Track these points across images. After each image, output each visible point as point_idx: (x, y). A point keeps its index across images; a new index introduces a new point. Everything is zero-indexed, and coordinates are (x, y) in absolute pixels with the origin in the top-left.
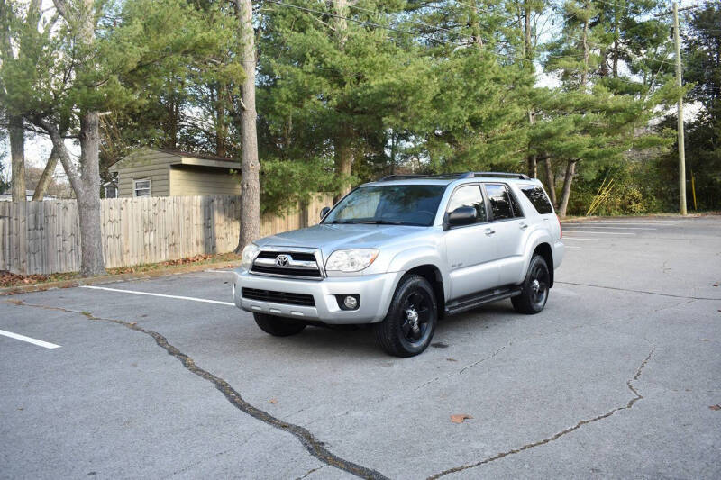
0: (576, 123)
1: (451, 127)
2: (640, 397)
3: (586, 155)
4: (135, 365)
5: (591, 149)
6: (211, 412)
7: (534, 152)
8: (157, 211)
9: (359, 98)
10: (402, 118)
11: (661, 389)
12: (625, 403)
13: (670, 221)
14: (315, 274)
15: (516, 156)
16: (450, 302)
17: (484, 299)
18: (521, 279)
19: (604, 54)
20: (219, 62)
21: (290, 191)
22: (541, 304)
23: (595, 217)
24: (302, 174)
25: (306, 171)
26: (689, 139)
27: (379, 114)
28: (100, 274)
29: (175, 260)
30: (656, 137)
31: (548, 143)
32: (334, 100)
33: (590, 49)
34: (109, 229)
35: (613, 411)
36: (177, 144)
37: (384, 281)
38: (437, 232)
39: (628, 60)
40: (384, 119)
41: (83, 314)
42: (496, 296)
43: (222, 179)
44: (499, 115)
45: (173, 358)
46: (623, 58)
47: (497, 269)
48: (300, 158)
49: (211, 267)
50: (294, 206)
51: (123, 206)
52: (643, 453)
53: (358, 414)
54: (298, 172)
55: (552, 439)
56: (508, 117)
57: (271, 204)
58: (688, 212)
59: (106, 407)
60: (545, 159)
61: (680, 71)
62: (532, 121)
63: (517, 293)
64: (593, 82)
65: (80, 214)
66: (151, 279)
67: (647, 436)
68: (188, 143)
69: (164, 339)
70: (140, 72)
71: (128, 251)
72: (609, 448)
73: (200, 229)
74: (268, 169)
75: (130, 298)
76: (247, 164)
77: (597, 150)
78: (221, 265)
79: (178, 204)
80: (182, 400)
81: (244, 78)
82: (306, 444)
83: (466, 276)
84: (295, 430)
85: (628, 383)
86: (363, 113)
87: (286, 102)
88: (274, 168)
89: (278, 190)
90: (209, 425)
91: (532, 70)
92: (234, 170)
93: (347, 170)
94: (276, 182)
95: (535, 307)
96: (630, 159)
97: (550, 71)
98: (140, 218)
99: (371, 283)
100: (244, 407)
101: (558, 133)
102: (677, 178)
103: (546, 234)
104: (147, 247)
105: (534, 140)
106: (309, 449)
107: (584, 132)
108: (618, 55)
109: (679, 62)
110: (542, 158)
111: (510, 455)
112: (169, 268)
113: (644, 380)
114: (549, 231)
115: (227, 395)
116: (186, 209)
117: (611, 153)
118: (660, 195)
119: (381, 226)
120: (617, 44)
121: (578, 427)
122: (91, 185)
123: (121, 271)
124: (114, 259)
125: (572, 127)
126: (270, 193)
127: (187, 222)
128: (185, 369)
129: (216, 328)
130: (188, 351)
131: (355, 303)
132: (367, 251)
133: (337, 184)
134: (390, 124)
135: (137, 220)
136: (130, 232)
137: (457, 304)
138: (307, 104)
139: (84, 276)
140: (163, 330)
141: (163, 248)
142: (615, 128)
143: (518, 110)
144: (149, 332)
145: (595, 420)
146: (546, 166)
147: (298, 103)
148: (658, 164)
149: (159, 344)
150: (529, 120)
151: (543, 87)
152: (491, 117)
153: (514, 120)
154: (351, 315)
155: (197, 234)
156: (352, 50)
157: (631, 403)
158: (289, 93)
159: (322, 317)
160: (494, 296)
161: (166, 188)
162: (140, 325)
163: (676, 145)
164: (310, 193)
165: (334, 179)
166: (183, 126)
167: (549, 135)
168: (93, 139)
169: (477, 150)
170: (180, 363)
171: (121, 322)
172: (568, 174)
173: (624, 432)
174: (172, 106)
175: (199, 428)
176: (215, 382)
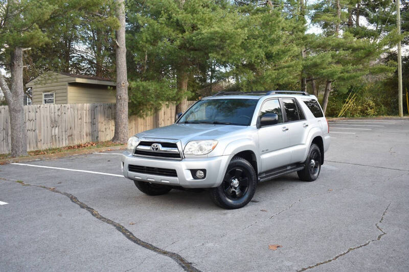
0: (333, 57)
1: (253, 61)
2: (385, 233)
3: (339, 78)
4: (60, 215)
5: (342, 74)
6: (117, 245)
7: (305, 76)
8: (60, 114)
9: (194, 40)
10: (222, 54)
11: (397, 229)
12: (376, 237)
13: (392, 121)
14: (177, 156)
15: (294, 78)
16: (261, 174)
17: (281, 172)
18: (304, 159)
19: (351, 12)
20: (102, 16)
21: (148, 101)
22: (316, 175)
23: (344, 118)
24: (156, 90)
25: (158, 88)
26: (404, 67)
27: (206, 51)
28: (24, 155)
29: (72, 145)
30: (384, 67)
31: (314, 70)
32: (178, 41)
33: (342, 9)
34: (29, 125)
35: (369, 242)
36: (70, 69)
37: (221, 161)
38: (253, 129)
39: (367, 15)
40: (210, 55)
41: (18, 182)
42: (289, 170)
43: (103, 92)
44: (284, 52)
45: (85, 211)
46: (362, 14)
47: (289, 153)
48: (154, 79)
49: (97, 151)
50: (151, 111)
51: (38, 110)
52: (391, 268)
53: (210, 245)
54: (153, 89)
55: (333, 260)
56: (289, 53)
57: (136, 110)
58: (404, 115)
59: (47, 242)
60: (312, 80)
61: (399, 23)
62: (304, 56)
63: (301, 168)
64: (343, 30)
65: (11, 115)
66: (59, 158)
67: (392, 257)
68: (77, 68)
69: (75, 198)
70: (50, 21)
71: (41, 140)
72: (369, 264)
73: (89, 125)
74: (133, 86)
75: (47, 171)
76: (120, 83)
77: (346, 75)
78: (104, 149)
79: (74, 109)
80: (96, 237)
81: (119, 26)
82: (180, 264)
83: (270, 158)
84: (172, 255)
85: (376, 225)
86: (195, 50)
87: (146, 43)
88: (137, 86)
89: (140, 100)
90: (116, 253)
91: (305, 22)
92: (111, 86)
93: (185, 88)
94: (139, 95)
95: (312, 177)
96: (367, 80)
97: (315, 23)
98: (49, 118)
99: (213, 162)
100: (137, 241)
101: (321, 64)
102: (397, 93)
103: (320, 130)
104: (54, 137)
105: (305, 68)
106: (183, 267)
107: (338, 63)
108: (360, 12)
109: (399, 18)
110: (310, 80)
111: (309, 269)
112: (69, 151)
113: (386, 223)
114: (321, 128)
115: (124, 233)
116: (79, 112)
117: (355, 76)
118: (386, 104)
119: (216, 125)
120: (359, 5)
121: (348, 252)
122: (18, 96)
123: (37, 153)
124: (32, 145)
125: (330, 60)
126: (135, 102)
127: (80, 120)
128: (94, 217)
129: (108, 191)
130: (93, 206)
131: (203, 174)
132: (211, 142)
133: (179, 96)
134: (213, 57)
135: (47, 119)
136: (42, 127)
137: (264, 175)
138: (160, 44)
139: (13, 157)
140: (74, 192)
141: (64, 138)
142: (358, 61)
143: (296, 48)
144: (65, 194)
145: (358, 247)
146: (312, 84)
147: (154, 42)
148: (385, 84)
149: (73, 201)
150: (302, 55)
151: (311, 33)
152: (279, 53)
153: (293, 55)
154: (200, 183)
155: (86, 129)
156: (189, 9)
157: (379, 237)
158: (148, 36)
159: (182, 184)
160: (287, 170)
161: (65, 98)
162: (58, 189)
163: (397, 72)
164: (161, 102)
165: (177, 93)
166: (74, 57)
167: (315, 65)
168: (19, 66)
169: (270, 75)
170: (89, 214)
171: (45, 187)
172: (326, 90)
173: (377, 255)
174: (66, 43)
175: (110, 255)
176: (115, 226)
